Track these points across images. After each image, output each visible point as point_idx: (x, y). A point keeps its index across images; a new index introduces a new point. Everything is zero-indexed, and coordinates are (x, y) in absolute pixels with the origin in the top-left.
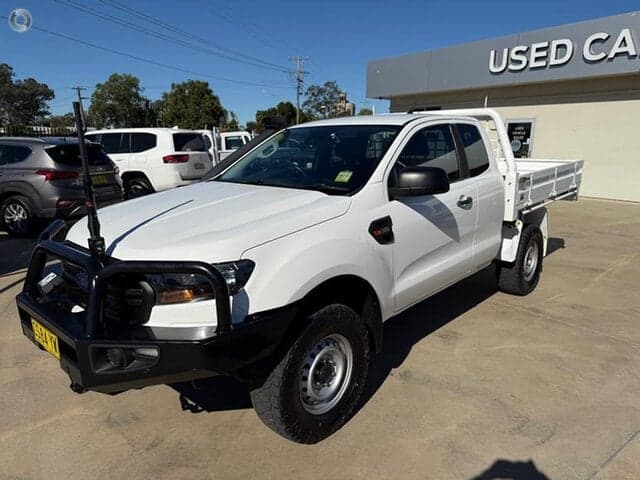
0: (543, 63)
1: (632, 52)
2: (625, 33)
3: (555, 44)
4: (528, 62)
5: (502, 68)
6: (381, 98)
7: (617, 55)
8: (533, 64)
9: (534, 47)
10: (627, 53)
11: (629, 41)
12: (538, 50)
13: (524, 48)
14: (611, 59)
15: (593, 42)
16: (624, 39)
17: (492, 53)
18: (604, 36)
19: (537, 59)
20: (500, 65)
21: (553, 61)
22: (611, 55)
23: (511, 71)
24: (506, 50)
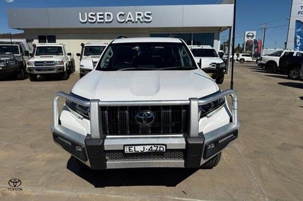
0: (102, 21)
1: (133, 21)
2: (130, 13)
3: (106, 13)
4: (96, 20)
5: (85, 21)
6: (18, 29)
7: (128, 21)
8: (99, 21)
9: (98, 14)
10: (131, 20)
11: (131, 16)
12: (100, 15)
13: (94, 14)
14: (126, 22)
15: (120, 15)
16: (130, 16)
17: (80, 14)
18: (123, 13)
19: (100, 19)
20: (84, 19)
21: (106, 21)
22: (127, 21)
23: (89, 22)
24: (86, 13)
